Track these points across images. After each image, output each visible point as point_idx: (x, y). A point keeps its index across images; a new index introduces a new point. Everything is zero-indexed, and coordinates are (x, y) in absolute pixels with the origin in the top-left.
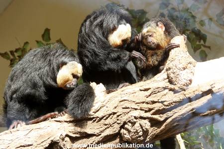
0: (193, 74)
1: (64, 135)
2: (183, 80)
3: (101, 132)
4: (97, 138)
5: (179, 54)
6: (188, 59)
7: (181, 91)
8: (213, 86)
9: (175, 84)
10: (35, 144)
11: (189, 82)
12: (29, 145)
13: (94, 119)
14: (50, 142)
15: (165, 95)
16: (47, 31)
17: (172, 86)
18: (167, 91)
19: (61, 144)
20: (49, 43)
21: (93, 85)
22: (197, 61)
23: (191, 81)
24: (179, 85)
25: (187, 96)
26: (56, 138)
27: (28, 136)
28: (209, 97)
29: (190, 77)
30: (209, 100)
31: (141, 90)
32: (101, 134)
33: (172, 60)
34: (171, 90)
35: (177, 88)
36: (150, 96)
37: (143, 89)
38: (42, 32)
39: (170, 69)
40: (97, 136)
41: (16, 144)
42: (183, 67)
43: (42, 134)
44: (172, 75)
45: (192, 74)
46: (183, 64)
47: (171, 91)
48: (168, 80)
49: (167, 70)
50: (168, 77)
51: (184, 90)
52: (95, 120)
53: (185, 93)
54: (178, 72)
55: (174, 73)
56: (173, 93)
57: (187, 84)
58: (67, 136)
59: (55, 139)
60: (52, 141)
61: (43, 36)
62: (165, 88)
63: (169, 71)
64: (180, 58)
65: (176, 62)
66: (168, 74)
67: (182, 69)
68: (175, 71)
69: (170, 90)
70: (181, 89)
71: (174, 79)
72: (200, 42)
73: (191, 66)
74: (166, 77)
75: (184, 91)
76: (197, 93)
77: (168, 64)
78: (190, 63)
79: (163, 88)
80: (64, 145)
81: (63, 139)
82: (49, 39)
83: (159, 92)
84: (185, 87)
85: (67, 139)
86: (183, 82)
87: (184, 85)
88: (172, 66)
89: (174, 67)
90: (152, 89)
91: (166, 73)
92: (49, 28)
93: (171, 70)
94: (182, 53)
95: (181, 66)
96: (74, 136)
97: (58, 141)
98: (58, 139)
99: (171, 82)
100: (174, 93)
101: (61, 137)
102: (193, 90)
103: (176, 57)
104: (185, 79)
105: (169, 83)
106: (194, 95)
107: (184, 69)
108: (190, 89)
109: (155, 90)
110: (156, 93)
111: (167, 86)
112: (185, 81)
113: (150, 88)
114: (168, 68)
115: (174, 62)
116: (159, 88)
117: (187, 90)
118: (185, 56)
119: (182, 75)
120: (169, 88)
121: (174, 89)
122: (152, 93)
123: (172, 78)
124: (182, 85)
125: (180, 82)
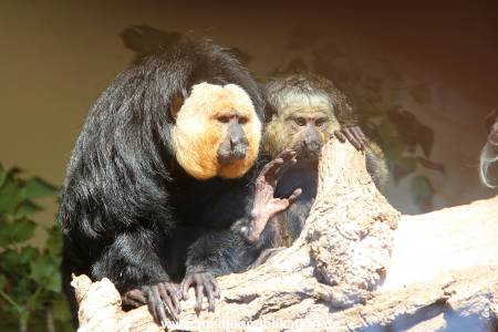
0: (390, 252)
2: (360, 269)
5: (347, 190)
6: (375, 205)
7: (350, 306)
8: (448, 290)
9: (335, 284)
11: (377, 276)
15: (303, 316)
17: (325, 290)
18: (309, 302)
21: (80, 282)
22: (403, 213)
23: (381, 272)
24: (344, 287)
25: (372, 319)
28: (439, 321)
29: (381, 259)
31: (229, 301)
33: (326, 206)
34: (321, 300)
35: (338, 295)
36: (256, 317)
37: (237, 298)
39: (318, 235)
42: (358, 229)
44: (324, 256)
45: (386, 251)
46: (360, 220)
47: (321, 305)
48: (312, 269)
49: (309, 240)
50: (313, 260)
51: (363, 302)
53: (365, 309)
54: (344, 245)
55: (331, 249)
56: (327, 309)
57: (369, 282)
62: (303, 296)
63: (316, 245)
64: (350, 202)
65: (337, 215)
66: (312, 252)
67: (356, 236)
68: (333, 242)
69: (317, 302)
70: (351, 298)
71: (331, 268)
72: (412, 150)
73: (384, 226)
74: (307, 260)
75: (361, 306)
76: (400, 310)
77: (314, 220)
78: (380, 218)
79: (298, 293)
83: (283, 306)
84: (364, 293)
87: (362, 286)
88: (326, 227)
89: (332, 231)
90: (263, 298)
91: (306, 249)
93: (323, 239)
94: (356, 185)
95: (352, 227)
99: (321, 277)
100: (331, 311)
102: (390, 301)
103: (339, 199)
104: (363, 268)
105: (315, 280)
106: (392, 317)
107: (363, 236)
108: (380, 297)
109: (271, 302)
110: (275, 310)
111: (309, 287)
112: (365, 273)
113: (257, 296)
114: (312, 232)
115: (331, 215)
116: (284, 293)
117: (371, 301)
118: (366, 194)
119: (355, 256)
120: (315, 293)
121: (331, 297)
122: (263, 308)
123: (324, 264)
124: (355, 287)
125: (348, 276)
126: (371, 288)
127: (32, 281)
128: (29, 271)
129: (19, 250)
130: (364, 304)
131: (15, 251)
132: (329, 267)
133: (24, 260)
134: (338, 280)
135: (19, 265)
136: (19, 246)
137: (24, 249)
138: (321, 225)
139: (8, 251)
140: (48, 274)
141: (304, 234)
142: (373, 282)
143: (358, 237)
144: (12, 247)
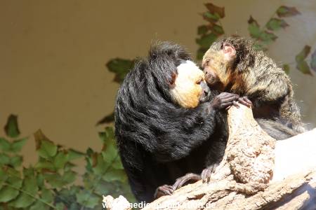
0: (273, 161)
2: (259, 173)
5: (245, 131)
6: (262, 137)
7: (256, 193)
8: (308, 178)
9: (246, 182)
11: (268, 175)
15: (231, 202)
16: (13, 120)
17: (242, 186)
18: (233, 194)
20: (17, 139)
23: (270, 173)
24: (251, 183)
25: (269, 199)
29: (269, 166)
30: (305, 202)
31: (190, 199)
33: (235, 141)
34: (239, 192)
35: (249, 189)
37: (193, 197)
38: (5, 122)
39: (233, 157)
42: (254, 151)
44: (238, 168)
45: (271, 161)
46: (255, 146)
47: (240, 195)
48: (232, 176)
49: (229, 160)
50: (232, 172)
51: (262, 190)
53: (264, 194)
54: (248, 161)
55: (241, 164)
56: (244, 196)
57: (264, 179)
61: (7, 128)
62: (229, 191)
63: (233, 162)
64: (248, 137)
65: (242, 145)
66: (231, 167)
67: (254, 155)
68: (242, 160)
69: (237, 193)
70: (256, 188)
71: (243, 174)
73: (268, 148)
74: (229, 171)
75: (262, 192)
76: (283, 192)
77: (230, 150)
78: (265, 144)
79: (227, 190)
82: (18, 132)
83: (220, 198)
84: (263, 185)
86: (260, 176)
87: (261, 182)
88: (236, 152)
89: (240, 154)
90: (208, 195)
91: (228, 165)
92: (15, 113)
93: (236, 159)
94: (250, 128)
95: (251, 150)
99: (238, 179)
100: (246, 197)
102: (277, 188)
103: (241, 137)
104: (260, 171)
105: (235, 181)
106: (280, 196)
107: (257, 154)
108: (272, 186)
109: (213, 196)
110: (215, 201)
111: (232, 186)
112: (262, 174)
113: (205, 194)
114: (229, 156)
115: (239, 145)
116: (219, 191)
117: (267, 189)
118: (256, 132)
119: (255, 166)
120: (236, 189)
121: (245, 190)
122: (209, 201)
123: (239, 172)
124: (257, 183)
125: (252, 177)
126: (266, 182)
127: (78, 204)
128: (75, 199)
129: (69, 188)
130: (263, 191)
131: (67, 189)
132: (242, 174)
133: (72, 193)
134: (247, 180)
135: (70, 196)
136: (68, 186)
137: (71, 187)
138: (234, 151)
139: (63, 189)
140: (86, 199)
141: (225, 157)
142: (267, 179)
143: (255, 155)
144: (65, 187)
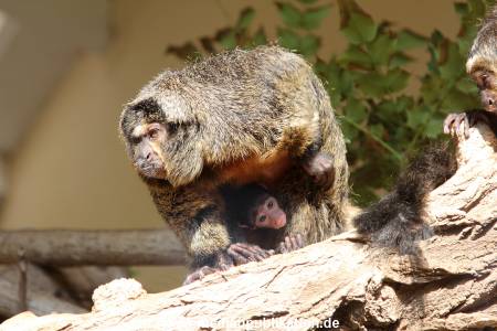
1: (378, 280)
3: (490, 267)
4: (477, 284)
10: (294, 310)
12: (278, 315)
13: (466, 230)
14: (338, 304)
19: (372, 306)
20: (314, 6)
26: (356, 289)
27: (272, 287)
32: (488, 274)
40: (478, 279)
41: (240, 312)
43: (314, 279)
52: (470, 232)
58: (387, 282)
59: (352, 294)
60: (344, 298)
80: (380, 310)
81: (376, 294)
85: (388, 291)
96: (409, 281)
97: (362, 300)
98: (362, 292)
101: (370, 286)
127: (409, 129)
128: (405, 119)
131: (391, 101)
136: (394, 96)
137: (398, 99)
139: (385, 101)
140: (423, 121)
144: (387, 97)
